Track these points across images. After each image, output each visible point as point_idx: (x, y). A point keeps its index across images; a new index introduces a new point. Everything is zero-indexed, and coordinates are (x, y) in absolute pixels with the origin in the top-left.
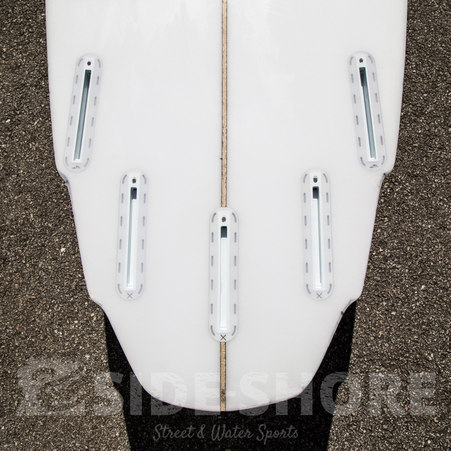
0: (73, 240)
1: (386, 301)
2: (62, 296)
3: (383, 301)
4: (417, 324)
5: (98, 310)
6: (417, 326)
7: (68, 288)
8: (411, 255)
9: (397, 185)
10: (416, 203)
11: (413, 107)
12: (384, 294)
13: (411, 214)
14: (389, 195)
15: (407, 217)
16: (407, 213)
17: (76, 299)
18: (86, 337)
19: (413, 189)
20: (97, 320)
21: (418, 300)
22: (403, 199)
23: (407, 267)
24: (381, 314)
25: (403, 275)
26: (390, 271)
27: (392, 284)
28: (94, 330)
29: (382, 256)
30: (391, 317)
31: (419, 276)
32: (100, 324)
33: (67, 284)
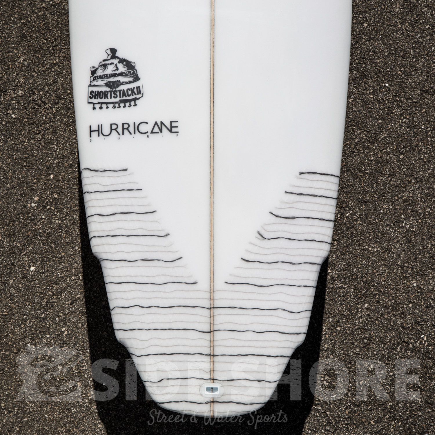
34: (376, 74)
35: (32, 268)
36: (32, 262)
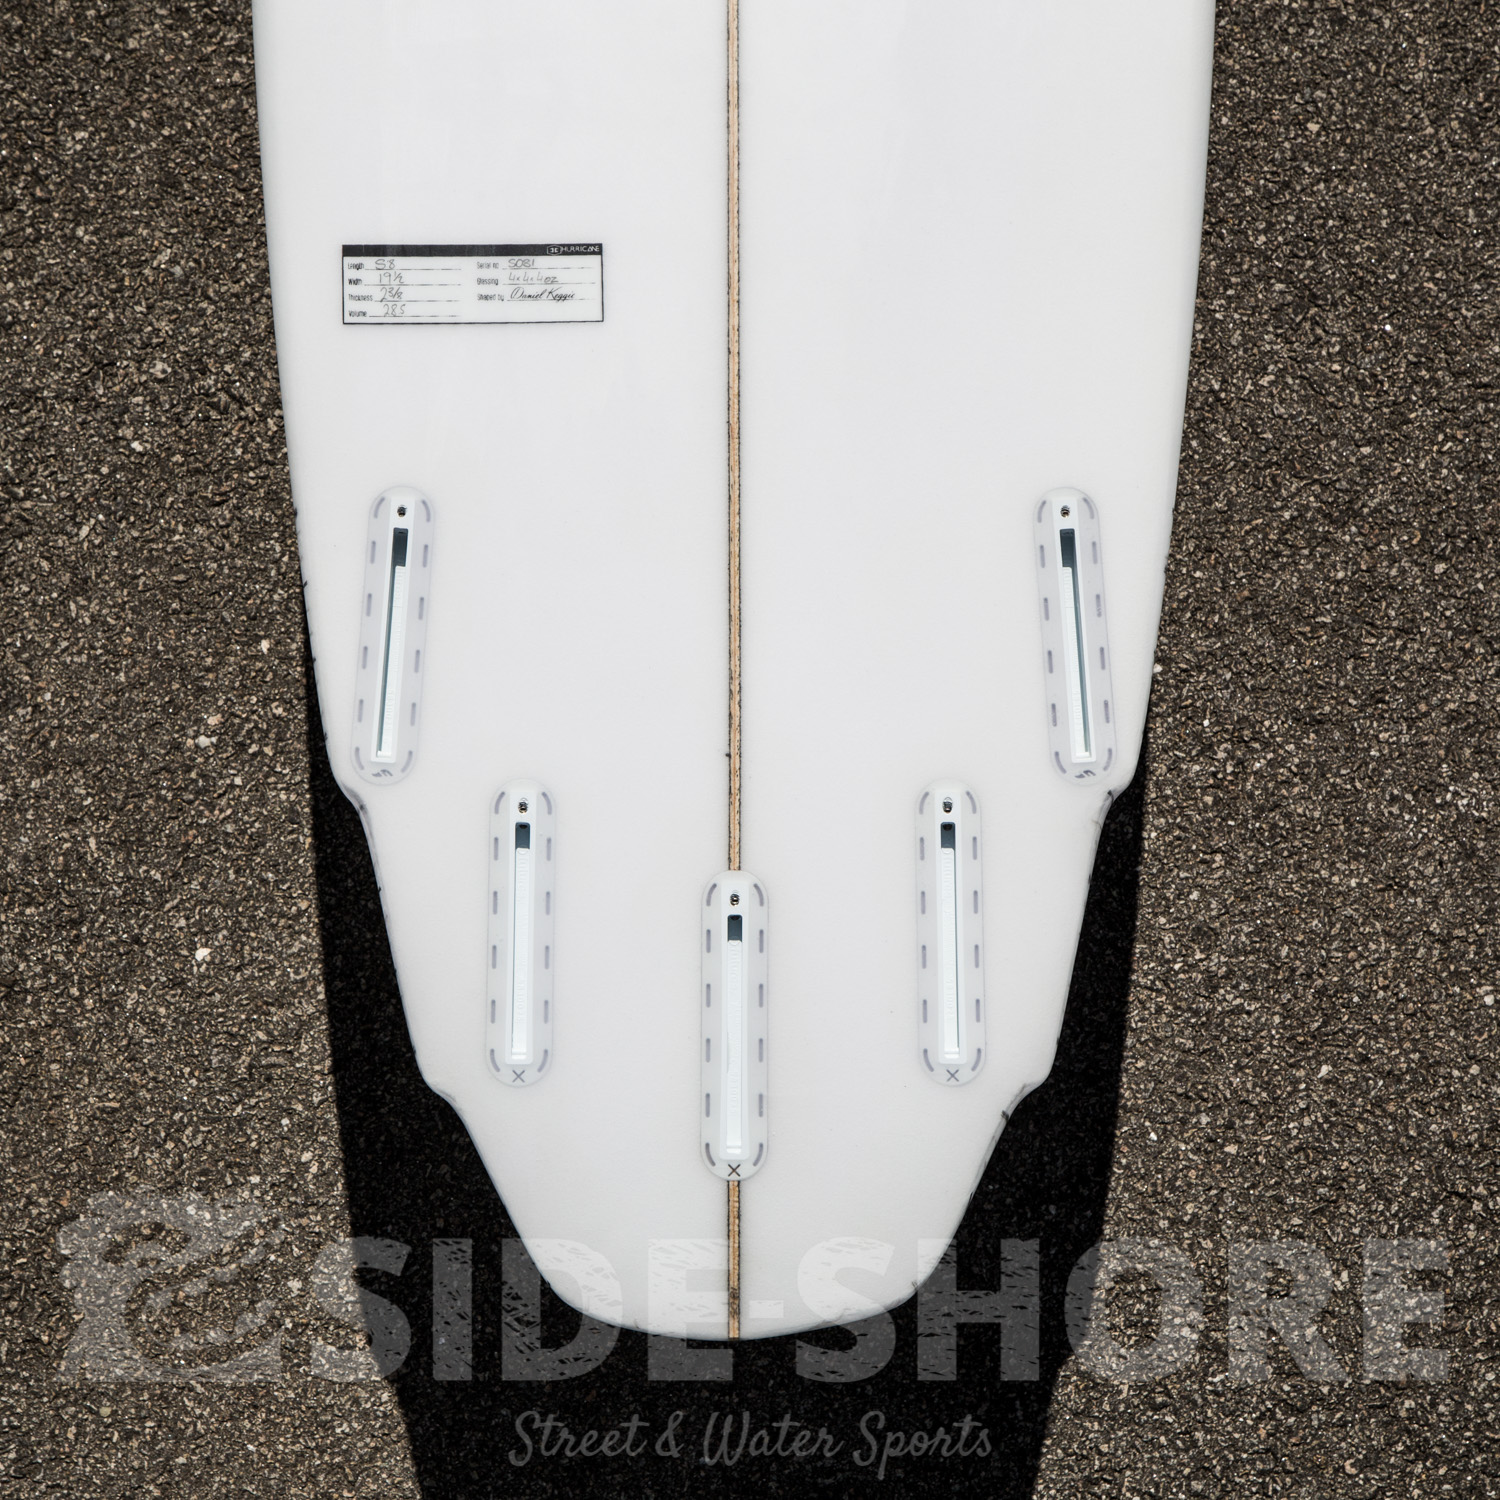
0: (234, 923)
1: (1208, 1111)
2: (205, 1100)
3: (1198, 1111)
4: (1303, 1184)
5: (322, 1143)
6: (1303, 1190)
7: (224, 1076)
8: (1293, 970)
9: (1257, 751)
10: (1315, 809)
11: (1323, 492)
12: (1205, 1090)
13: (1296, 843)
14: (1231, 782)
15: (1286, 853)
16: (1285, 839)
17: (252, 1108)
18: (289, 1225)
19: (1307, 764)
20: (323, 1173)
21: (1308, 1108)
22: (1273, 794)
23: (1277, 1009)
24: (1192, 1150)
25: (1263, 1034)
26: (1223, 1021)
27: (1230, 1061)
28: (313, 1204)
29: (1202, 973)
30: (1222, 1162)
31: (1314, 1037)
32: (332, 1185)
33: (221, 1061)
34: (1351, 293)
35: (202, 953)
36: (201, 931)
